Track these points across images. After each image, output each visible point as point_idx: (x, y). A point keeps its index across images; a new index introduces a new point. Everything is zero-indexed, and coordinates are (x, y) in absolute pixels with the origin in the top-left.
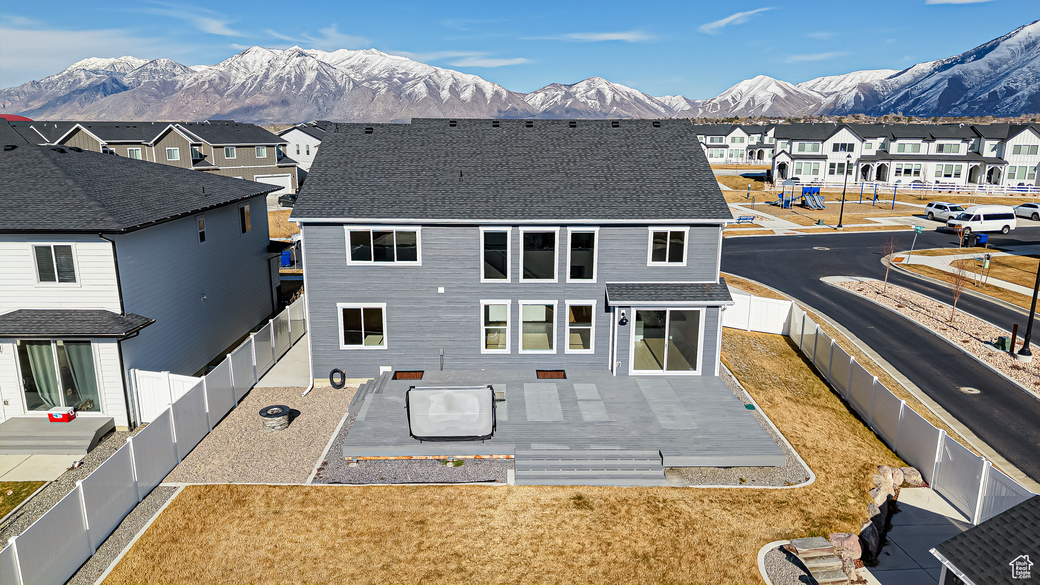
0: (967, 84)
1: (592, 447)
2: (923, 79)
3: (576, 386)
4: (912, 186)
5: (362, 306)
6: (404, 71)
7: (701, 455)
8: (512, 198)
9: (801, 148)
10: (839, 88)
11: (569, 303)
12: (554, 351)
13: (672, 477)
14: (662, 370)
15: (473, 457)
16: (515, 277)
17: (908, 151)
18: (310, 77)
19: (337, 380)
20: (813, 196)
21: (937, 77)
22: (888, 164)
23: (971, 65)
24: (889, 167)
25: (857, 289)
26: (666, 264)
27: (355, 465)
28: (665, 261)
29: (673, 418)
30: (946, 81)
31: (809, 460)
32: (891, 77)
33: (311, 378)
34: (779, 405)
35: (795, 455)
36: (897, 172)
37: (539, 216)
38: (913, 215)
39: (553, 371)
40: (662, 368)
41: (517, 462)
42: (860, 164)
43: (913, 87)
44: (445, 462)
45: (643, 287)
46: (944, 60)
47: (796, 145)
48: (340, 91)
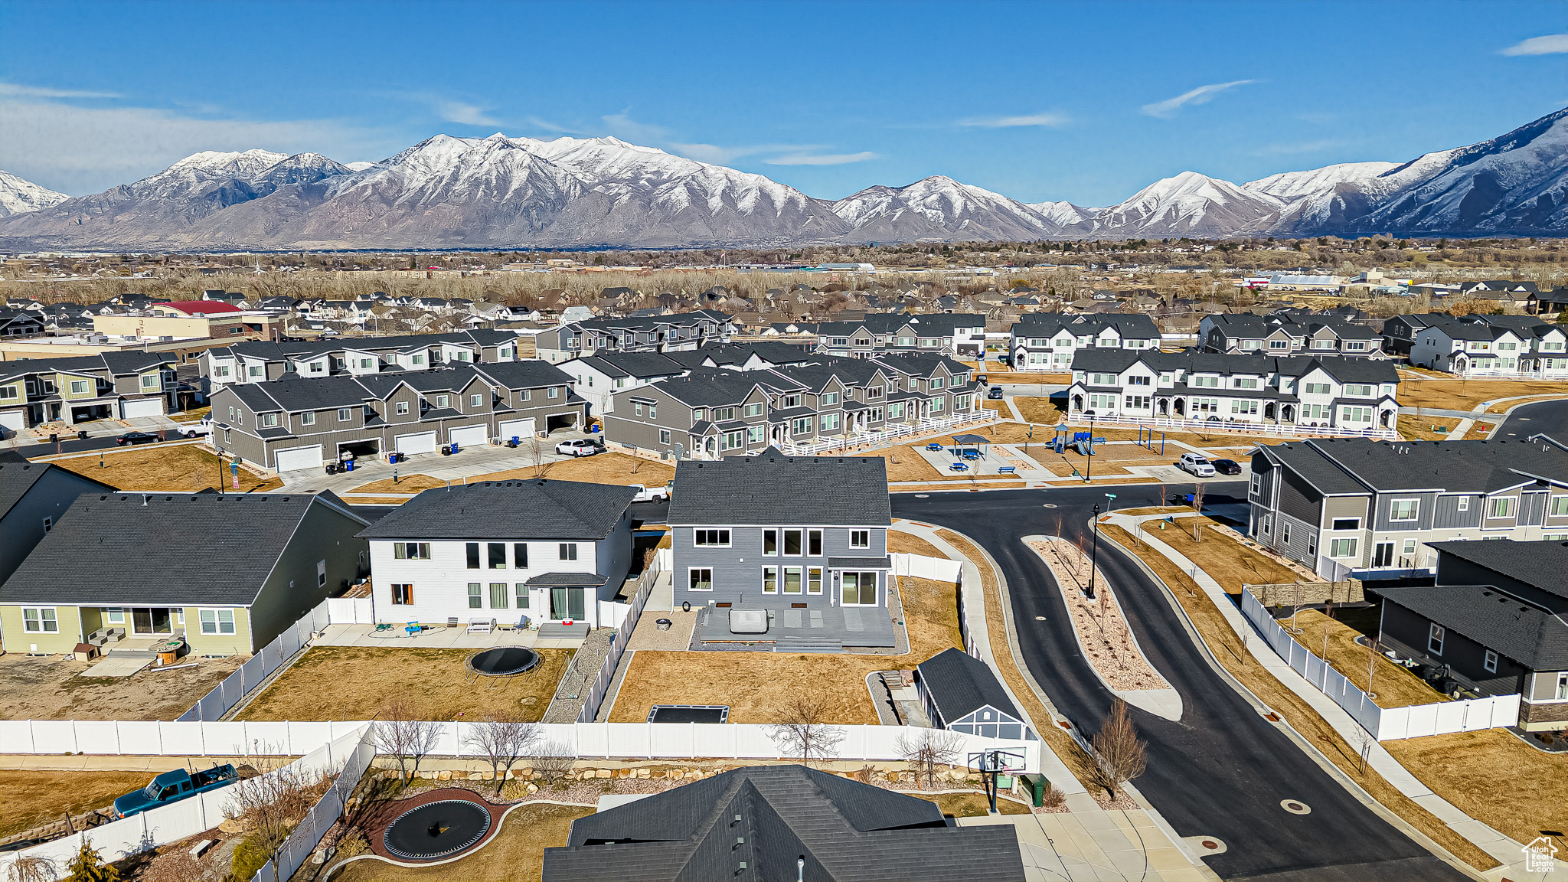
0: (1503, 184)
1: (813, 638)
2: (1436, 177)
3: (812, 613)
5: (700, 568)
6: (656, 169)
8: (779, 517)
9: (1097, 380)
10: (1308, 190)
11: (809, 567)
12: (801, 593)
14: (858, 604)
15: (757, 641)
16: (780, 553)
17: (1207, 385)
18: (519, 178)
19: (687, 607)
21: (1458, 172)
22: (1185, 398)
23: (1510, 156)
24: (1186, 401)
25: (1041, 547)
26: (858, 547)
27: (707, 643)
29: (854, 625)
30: (1472, 179)
31: (913, 646)
32: (1386, 174)
33: (672, 605)
34: (918, 623)
36: (1194, 406)
37: (792, 523)
39: (800, 603)
42: (1157, 398)
43: (1420, 189)
44: (745, 644)
45: (847, 560)
46: (1468, 148)
48: (562, 199)
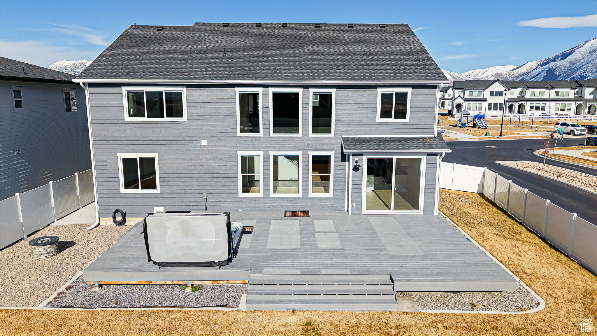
0: (557, 73)
1: (323, 271)
2: (532, 71)
3: (316, 222)
4: (541, 116)
5: (138, 155)
7: (433, 280)
8: (264, 67)
9: (470, 95)
10: (484, 76)
11: (312, 154)
12: (300, 195)
13: (403, 301)
14: (390, 210)
15: (210, 282)
16: (266, 132)
17: (537, 95)
19: (119, 219)
20: (481, 120)
21: (540, 69)
22: (525, 104)
23: (559, 63)
24: (525, 105)
25: (524, 167)
26: (392, 120)
27: (97, 289)
28: (391, 118)
29: (400, 246)
30: (545, 71)
31: (533, 285)
32: (513, 70)
33: (97, 217)
34: (491, 239)
35: (518, 281)
36: (530, 108)
37: (285, 78)
38: (546, 131)
39: (299, 211)
40: (390, 209)
41: (251, 287)
42: (508, 104)
43: (526, 75)
44: (184, 286)
45: (373, 139)
46: (544, 60)
47: (467, 92)
